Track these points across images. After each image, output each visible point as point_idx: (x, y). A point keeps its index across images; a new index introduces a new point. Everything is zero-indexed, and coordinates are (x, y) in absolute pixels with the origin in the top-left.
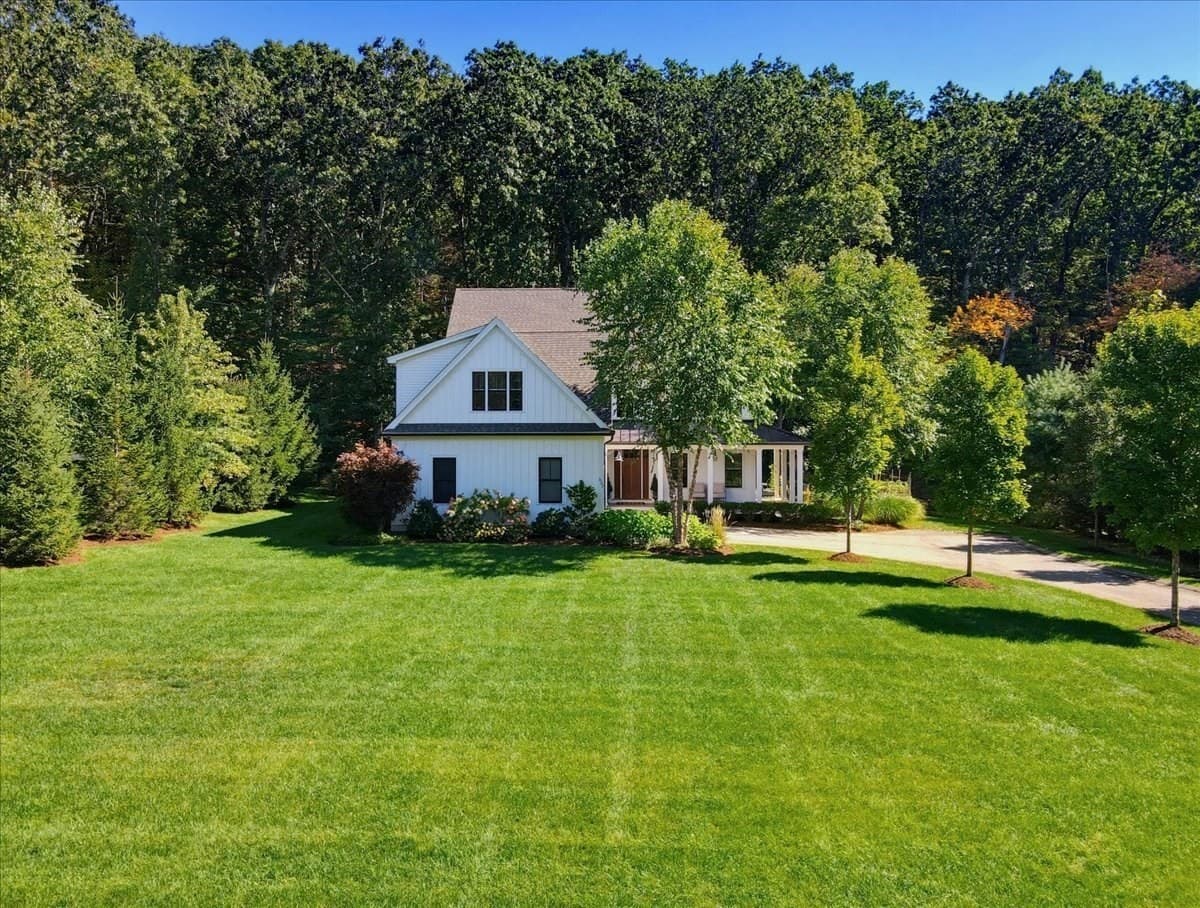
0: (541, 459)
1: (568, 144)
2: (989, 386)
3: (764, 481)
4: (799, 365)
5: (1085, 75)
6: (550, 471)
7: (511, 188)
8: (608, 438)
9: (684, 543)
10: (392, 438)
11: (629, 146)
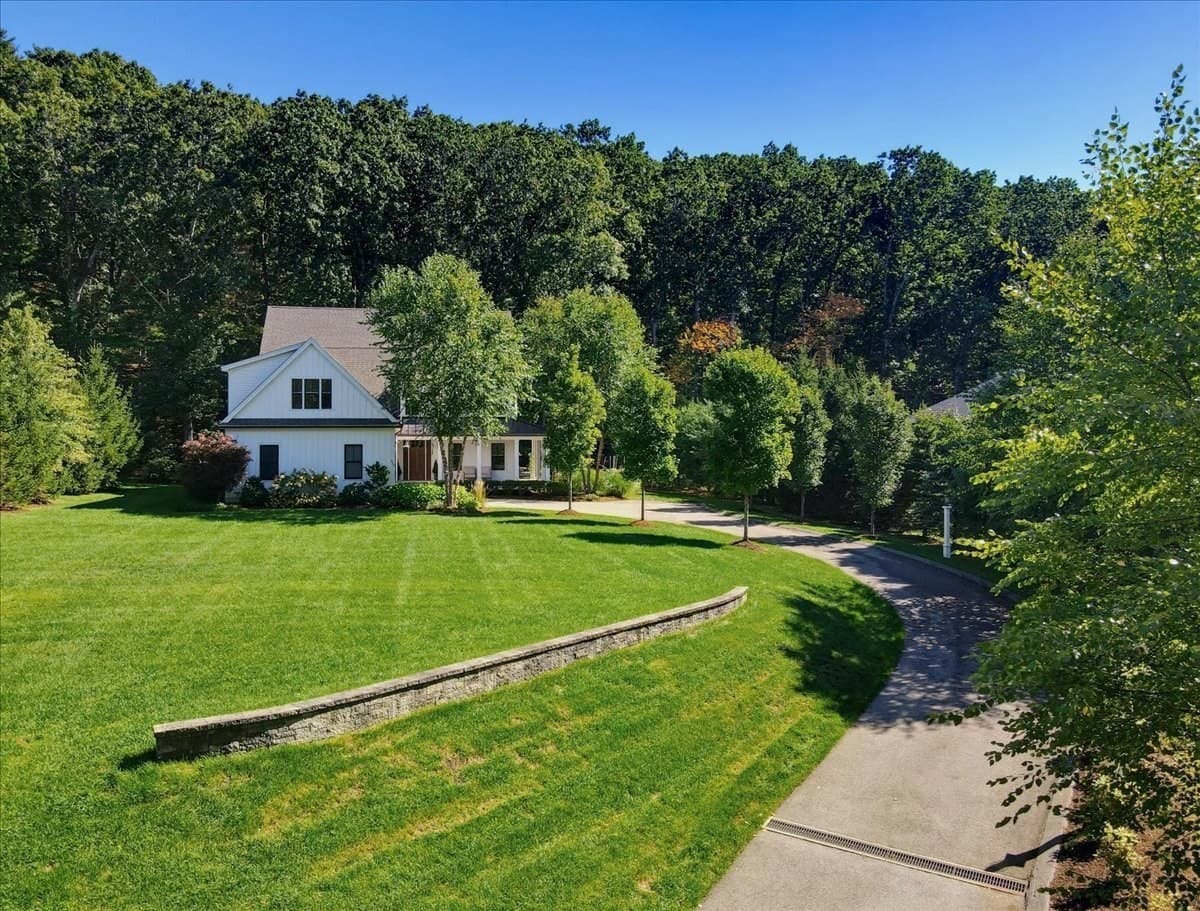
0: (346, 446)
1: (364, 184)
2: (652, 394)
3: (521, 465)
4: (537, 377)
5: (785, 149)
6: (353, 454)
7: (315, 221)
8: (398, 430)
9: (454, 505)
10: (227, 429)
11: (418, 194)
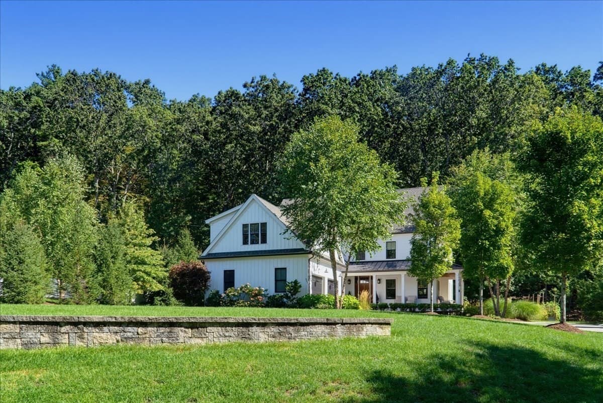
0: (276, 269)
6: (280, 274)
10: (205, 260)
